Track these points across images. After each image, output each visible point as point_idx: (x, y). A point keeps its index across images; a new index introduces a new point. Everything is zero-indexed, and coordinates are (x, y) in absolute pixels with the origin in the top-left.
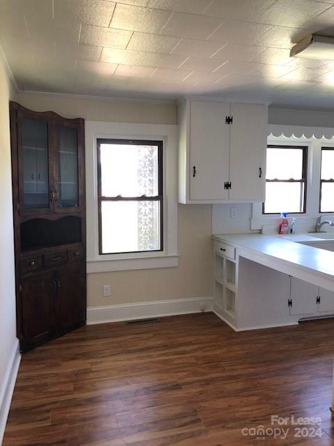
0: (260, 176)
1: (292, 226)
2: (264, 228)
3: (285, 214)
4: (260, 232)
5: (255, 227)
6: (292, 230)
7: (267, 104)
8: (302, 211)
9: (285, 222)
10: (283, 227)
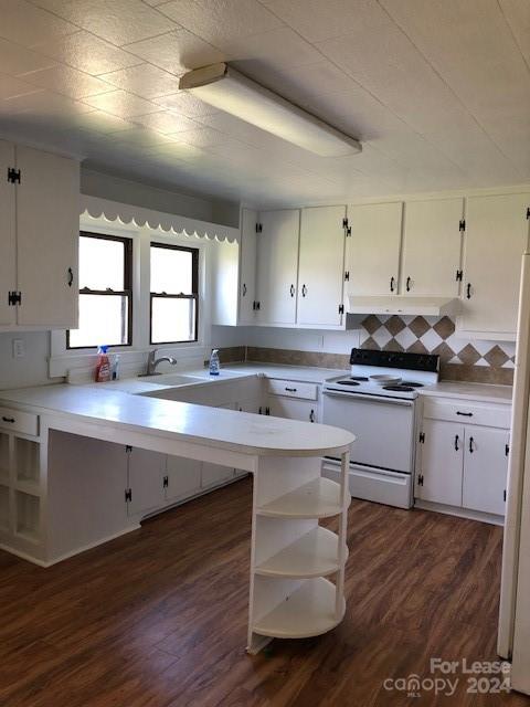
0: (70, 284)
1: (115, 367)
2: (72, 374)
3: (105, 349)
4: (64, 381)
5: (57, 372)
6: (115, 374)
7: (80, 158)
8: (126, 342)
9: (105, 361)
10: (102, 371)
